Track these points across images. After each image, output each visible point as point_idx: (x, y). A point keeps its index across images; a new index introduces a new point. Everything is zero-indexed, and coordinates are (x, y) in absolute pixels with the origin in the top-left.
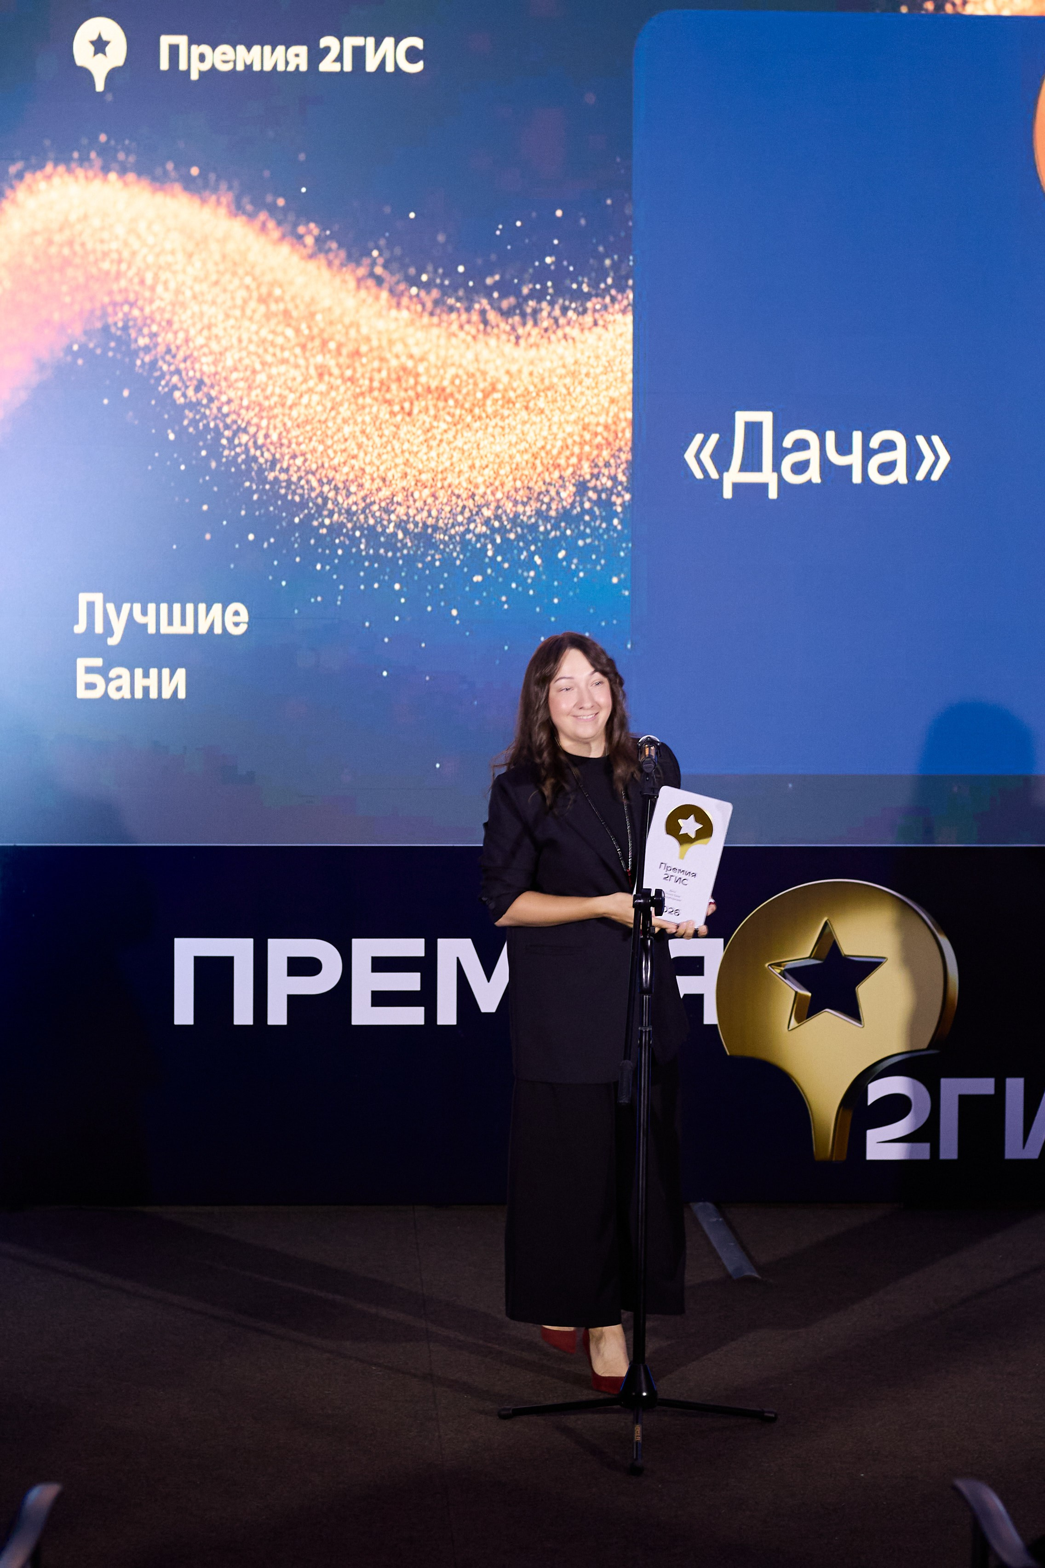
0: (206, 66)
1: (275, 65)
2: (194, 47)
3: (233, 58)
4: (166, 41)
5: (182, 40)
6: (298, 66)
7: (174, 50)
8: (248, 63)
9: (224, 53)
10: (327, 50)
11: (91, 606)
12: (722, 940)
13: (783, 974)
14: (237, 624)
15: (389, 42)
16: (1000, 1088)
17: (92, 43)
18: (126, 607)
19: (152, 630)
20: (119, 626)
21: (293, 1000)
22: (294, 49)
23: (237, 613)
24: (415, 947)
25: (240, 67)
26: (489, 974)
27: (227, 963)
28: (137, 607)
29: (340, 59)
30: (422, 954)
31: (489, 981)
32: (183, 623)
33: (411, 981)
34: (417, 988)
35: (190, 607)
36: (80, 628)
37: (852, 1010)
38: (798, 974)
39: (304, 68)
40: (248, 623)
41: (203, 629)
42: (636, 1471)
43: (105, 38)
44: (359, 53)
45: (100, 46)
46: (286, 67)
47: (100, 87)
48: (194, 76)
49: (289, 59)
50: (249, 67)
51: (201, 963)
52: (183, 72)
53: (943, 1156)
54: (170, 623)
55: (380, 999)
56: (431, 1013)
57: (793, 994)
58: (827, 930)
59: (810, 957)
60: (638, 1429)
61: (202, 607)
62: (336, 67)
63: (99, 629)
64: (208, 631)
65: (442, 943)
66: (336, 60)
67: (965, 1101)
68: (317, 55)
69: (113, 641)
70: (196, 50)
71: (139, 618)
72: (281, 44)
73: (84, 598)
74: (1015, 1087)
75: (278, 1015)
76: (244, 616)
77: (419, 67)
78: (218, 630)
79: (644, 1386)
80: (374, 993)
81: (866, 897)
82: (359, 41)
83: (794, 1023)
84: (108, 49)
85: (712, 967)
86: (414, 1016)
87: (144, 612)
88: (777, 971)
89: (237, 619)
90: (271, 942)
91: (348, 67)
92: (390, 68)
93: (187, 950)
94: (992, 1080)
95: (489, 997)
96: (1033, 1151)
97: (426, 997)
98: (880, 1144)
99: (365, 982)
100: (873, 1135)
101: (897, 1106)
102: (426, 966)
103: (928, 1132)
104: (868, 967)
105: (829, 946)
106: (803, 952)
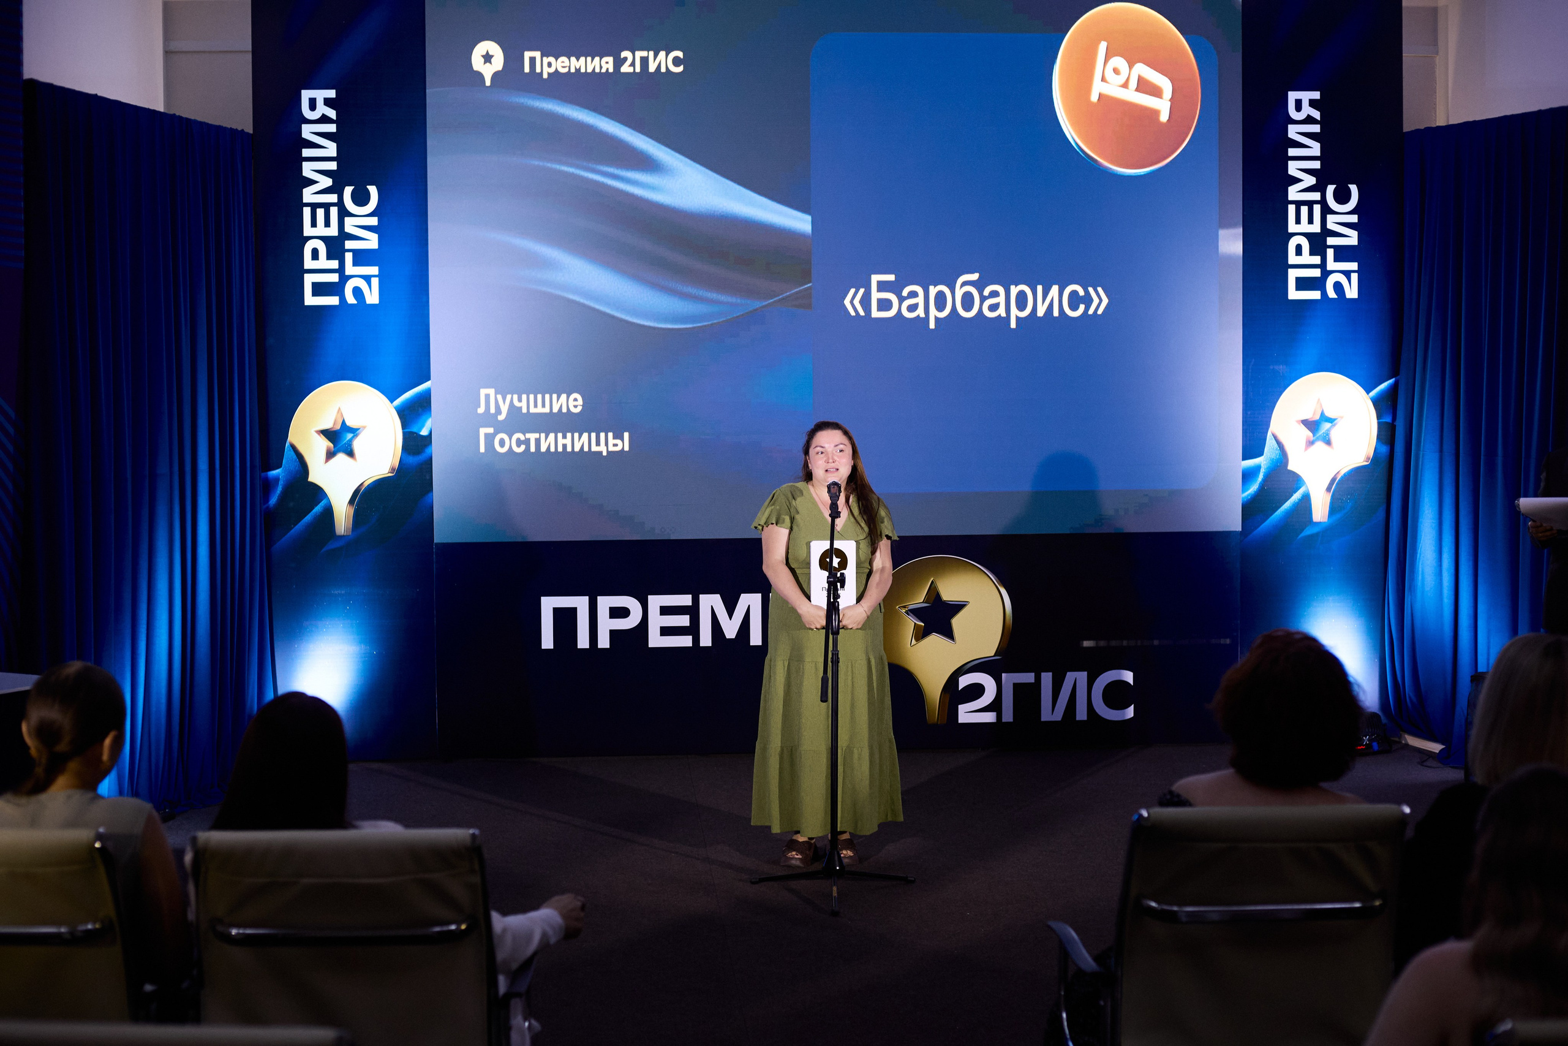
0: (552, 70)
1: (594, 68)
2: (545, 59)
3: (569, 65)
4: (528, 55)
5: (537, 54)
6: (608, 69)
7: (533, 60)
8: (578, 68)
9: (563, 62)
10: (626, 59)
11: (487, 396)
13: (907, 612)
14: (576, 406)
15: (662, 54)
16: (1038, 679)
17: (483, 56)
18: (509, 397)
19: (524, 410)
20: (504, 409)
21: (612, 632)
22: (605, 59)
23: (575, 400)
24: (686, 600)
25: (573, 70)
26: (730, 617)
27: (572, 612)
28: (515, 397)
29: (633, 64)
30: (690, 604)
31: (730, 619)
32: (544, 406)
33: (684, 621)
34: (687, 624)
35: (547, 396)
36: (481, 410)
37: (949, 634)
38: (916, 612)
39: (611, 70)
40: (583, 406)
41: (555, 410)
42: (835, 914)
43: (490, 53)
44: (645, 61)
45: (488, 58)
46: (600, 70)
47: (488, 83)
48: (545, 76)
49: (602, 65)
50: (578, 70)
51: (557, 611)
52: (538, 73)
53: (1004, 720)
54: (536, 406)
55: (666, 631)
56: (696, 639)
57: (914, 624)
58: (933, 586)
59: (923, 602)
60: (835, 888)
61: (555, 396)
62: (631, 70)
63: (493, 410)
64: (558, 411)
65: (701, 596)
66: (630, 66)
67: (1017, 687)
68: (619, 62)
69: (501, 418)
70: (546, 60)
71: (517, 403)
72: (597, 56)
73: (483, 392)
74: (1047, 678)
75: (604, 642)
76: (580, 402)
77: (680, 69)
78: (564, 410)
79: (837, 863)
80: (662, 628)
81: (958, 566)
82: (644, 54)
83: (914, 642)
84: (492, 60)
86: (686, 641)
87: (520, 400)
88: (904, 611)
89: (576, 403)
90: (599, 598)
91: (638, 70)
92: (663, 70)
93: (549, 604)
94: (1033, 674)
95: (731, 629)
96: (1058, 715)
97: (693, 630)
98: (967, 714)
99: (656, 621)
100: (962, 709)
101: (977, 691)
102: (693, 611)
103: (995, 706)
104: (958, 607)
105: (934, 596)
106: (919, 599)
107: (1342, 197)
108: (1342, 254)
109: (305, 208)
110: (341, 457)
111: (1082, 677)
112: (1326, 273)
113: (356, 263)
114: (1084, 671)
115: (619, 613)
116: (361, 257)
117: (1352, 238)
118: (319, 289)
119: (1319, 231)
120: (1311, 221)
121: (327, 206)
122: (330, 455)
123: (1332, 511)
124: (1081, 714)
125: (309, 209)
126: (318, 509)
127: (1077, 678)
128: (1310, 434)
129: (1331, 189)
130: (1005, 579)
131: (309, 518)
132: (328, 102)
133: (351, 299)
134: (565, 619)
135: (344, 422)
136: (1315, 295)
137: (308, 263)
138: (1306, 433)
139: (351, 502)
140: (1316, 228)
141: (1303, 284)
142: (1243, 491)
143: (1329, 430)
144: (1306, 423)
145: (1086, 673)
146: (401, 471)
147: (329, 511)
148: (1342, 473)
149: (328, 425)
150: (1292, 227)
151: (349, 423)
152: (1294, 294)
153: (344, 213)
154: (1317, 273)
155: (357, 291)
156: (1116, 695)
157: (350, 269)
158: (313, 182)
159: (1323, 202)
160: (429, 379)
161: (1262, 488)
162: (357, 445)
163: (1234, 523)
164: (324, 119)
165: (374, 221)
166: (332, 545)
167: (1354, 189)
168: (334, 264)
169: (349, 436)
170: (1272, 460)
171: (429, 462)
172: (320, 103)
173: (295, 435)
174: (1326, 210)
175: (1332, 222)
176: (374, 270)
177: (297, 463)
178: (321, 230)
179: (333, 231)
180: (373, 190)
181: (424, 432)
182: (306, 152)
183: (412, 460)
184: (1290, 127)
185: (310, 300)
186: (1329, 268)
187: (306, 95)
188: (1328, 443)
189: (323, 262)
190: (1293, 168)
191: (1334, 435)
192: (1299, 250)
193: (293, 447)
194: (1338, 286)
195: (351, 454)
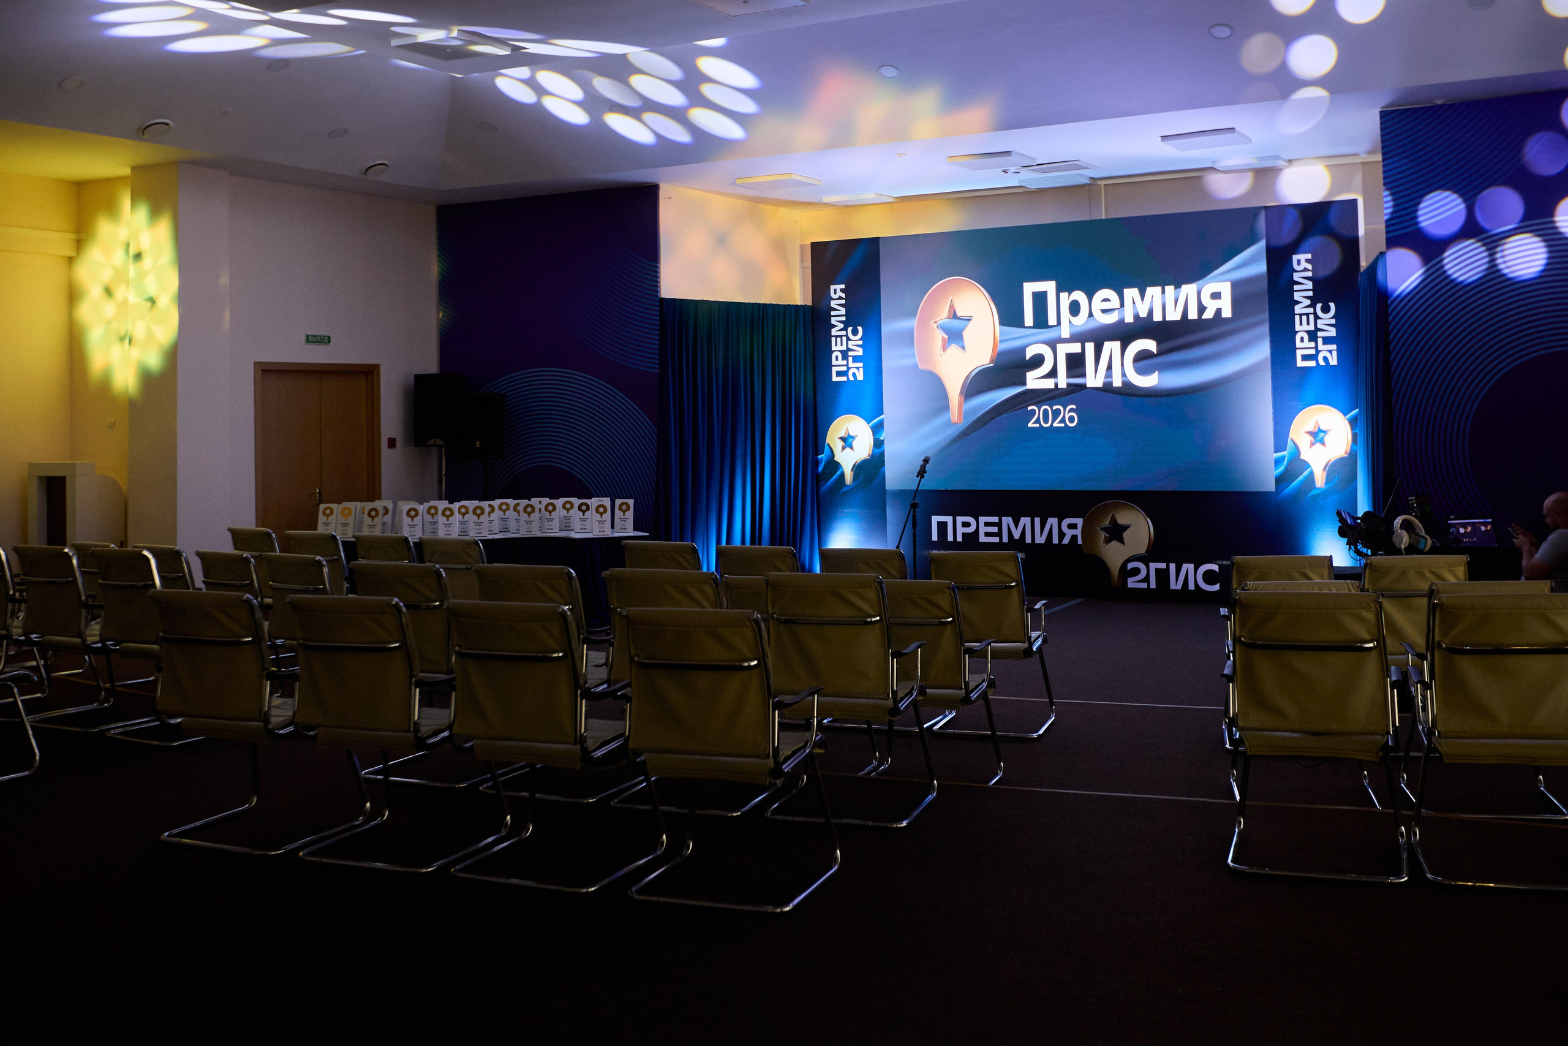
12: (1082, 519)
13: (1100, 529)
16: (1168, 566)
21: (964, 535)
24: (995, 519)
26: (1016, 528)
27: (945, 523)
30: (998, 521)
31: (1017, 530)
33: (995, 529)
34: (997, 531)
37: (1122, 541)
38: (1105, 529)
53: (1151, 587)
55: (987, 534)
56: (1001, 539)
57: (1104, 535)
58: (1113, 516)
59: (1108, 524)
65: (1003, 518)
67: (1157, 570)
74: (1173, 566)
75: (959, 539)
80: (985, 533)
81: (1126, 507)
83: (1103, 544)
85: (1080, 527)
86: (996, 539)
88: (1099, 528)
90: (958, 517)
93: (935, 519)
94: (1165, 564)
95: (1017, 535)
96: (1179, 586)
97: (999, 534)
98: (1132, 583)
99: (983, 529)
100: (1130, 580)
101: (1136, 571)
102: (999, 525)
103: (1146, 579)
104: (1126, 527)
105: (1114, 521)
106: (1107, 522)
107: (1326, 310)
108: (1327, 341)
109: (832, 338)
110: (848, 449)
111: (1191, 566)
112: (1318, 352)
113: (854, 361)
114: (1192, 563)
115: (966, 525)
116: (856, 359)
117: (1333, 332)
118: (839, 374)
119: (1313, 329)
120: (1308, 323)
121: (841, 337)
122: (843, 448)
123: (1327, 483)
124: (1192, 587)
125: (834, 338)
126: (838, 473)
127: (1188, 567)
128: (1313, 439)
129: (1319, 306)
130: (1149, 514)
131: (835, 477)
132: (842, 290)
133: (851, 378)
134: (942, 526)
135: (849, 434)
136: (1312, 364)
137: (834, 362)
138: (1310, 438)
139: (852, 470)
140: (1311, 327)
141: (1305, 358)
142: (1276, 470)
143: (1323, 437)
144: (1310, 433)
145: (1193, 565)
146: (873, 456)
147: (843, 475)
148: (1332, 461)
149: (842, 435)
150: (1298, 327)
151: (850, 434)
152: (1300, 363)
153: (848, 339)
154: (1313, 352)
155: (854, 375)
156: (1209, 577)
157: (851, 364)
158: (835, 326)
159: (1315, 313)
160: (883, 414)
161: (1286, 470)
162: (854, 444)
163: (1272, 487)
164: (840, 298)
165: (861, 343)
166: (844, 489)
167: (1332, 305)
168: (845, 362)
169: (851, 440)
170: (1291, 453)
171: (884, 452)
172: (838, 291)
173: (828, 440)
174: (1317, 317)
175: (1320, 325)
176: (861, 365)
177: (830, 452)
178: (839, 348)
179: (844, 348)
180: (860, 328)
181: (882, 438)
182: (833, 313)
183: (878, 451)
184: (1294, 274)
185: (835, 379)
186: (1319, 349)
187: (833, 287)
188: (1323, 444)
189: (841, 362)
190: (1297, 296)
191: (1326, 439)
192: (1302, 340)
193: (828, 444)
194: (1325, 359)
195: (852, 448)
